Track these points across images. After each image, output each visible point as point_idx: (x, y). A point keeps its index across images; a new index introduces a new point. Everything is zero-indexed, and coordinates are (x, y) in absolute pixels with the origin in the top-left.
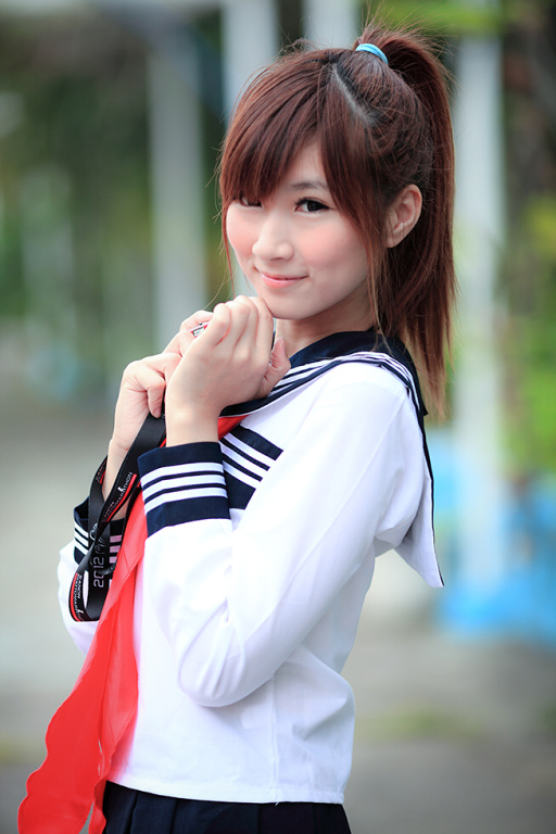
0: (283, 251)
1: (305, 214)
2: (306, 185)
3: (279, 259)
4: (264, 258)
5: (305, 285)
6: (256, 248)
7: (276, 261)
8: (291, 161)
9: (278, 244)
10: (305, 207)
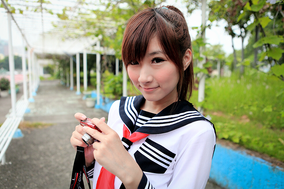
0: (149, 79)
1: (156, 64)
2: (154, 53)
3: (148, 82)
4: (143, 83)
5: (159, 90)
6: (139, 79)
7: (148, 83)
8: (146, 45)
9: (147, 77)
10: (155, 61)
